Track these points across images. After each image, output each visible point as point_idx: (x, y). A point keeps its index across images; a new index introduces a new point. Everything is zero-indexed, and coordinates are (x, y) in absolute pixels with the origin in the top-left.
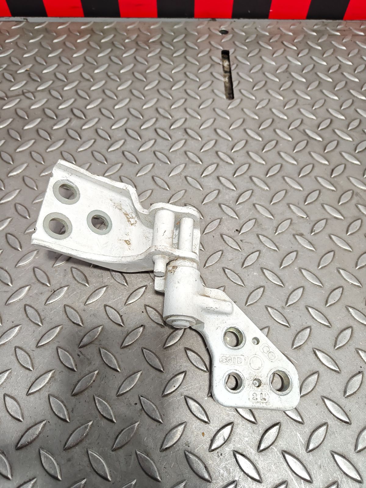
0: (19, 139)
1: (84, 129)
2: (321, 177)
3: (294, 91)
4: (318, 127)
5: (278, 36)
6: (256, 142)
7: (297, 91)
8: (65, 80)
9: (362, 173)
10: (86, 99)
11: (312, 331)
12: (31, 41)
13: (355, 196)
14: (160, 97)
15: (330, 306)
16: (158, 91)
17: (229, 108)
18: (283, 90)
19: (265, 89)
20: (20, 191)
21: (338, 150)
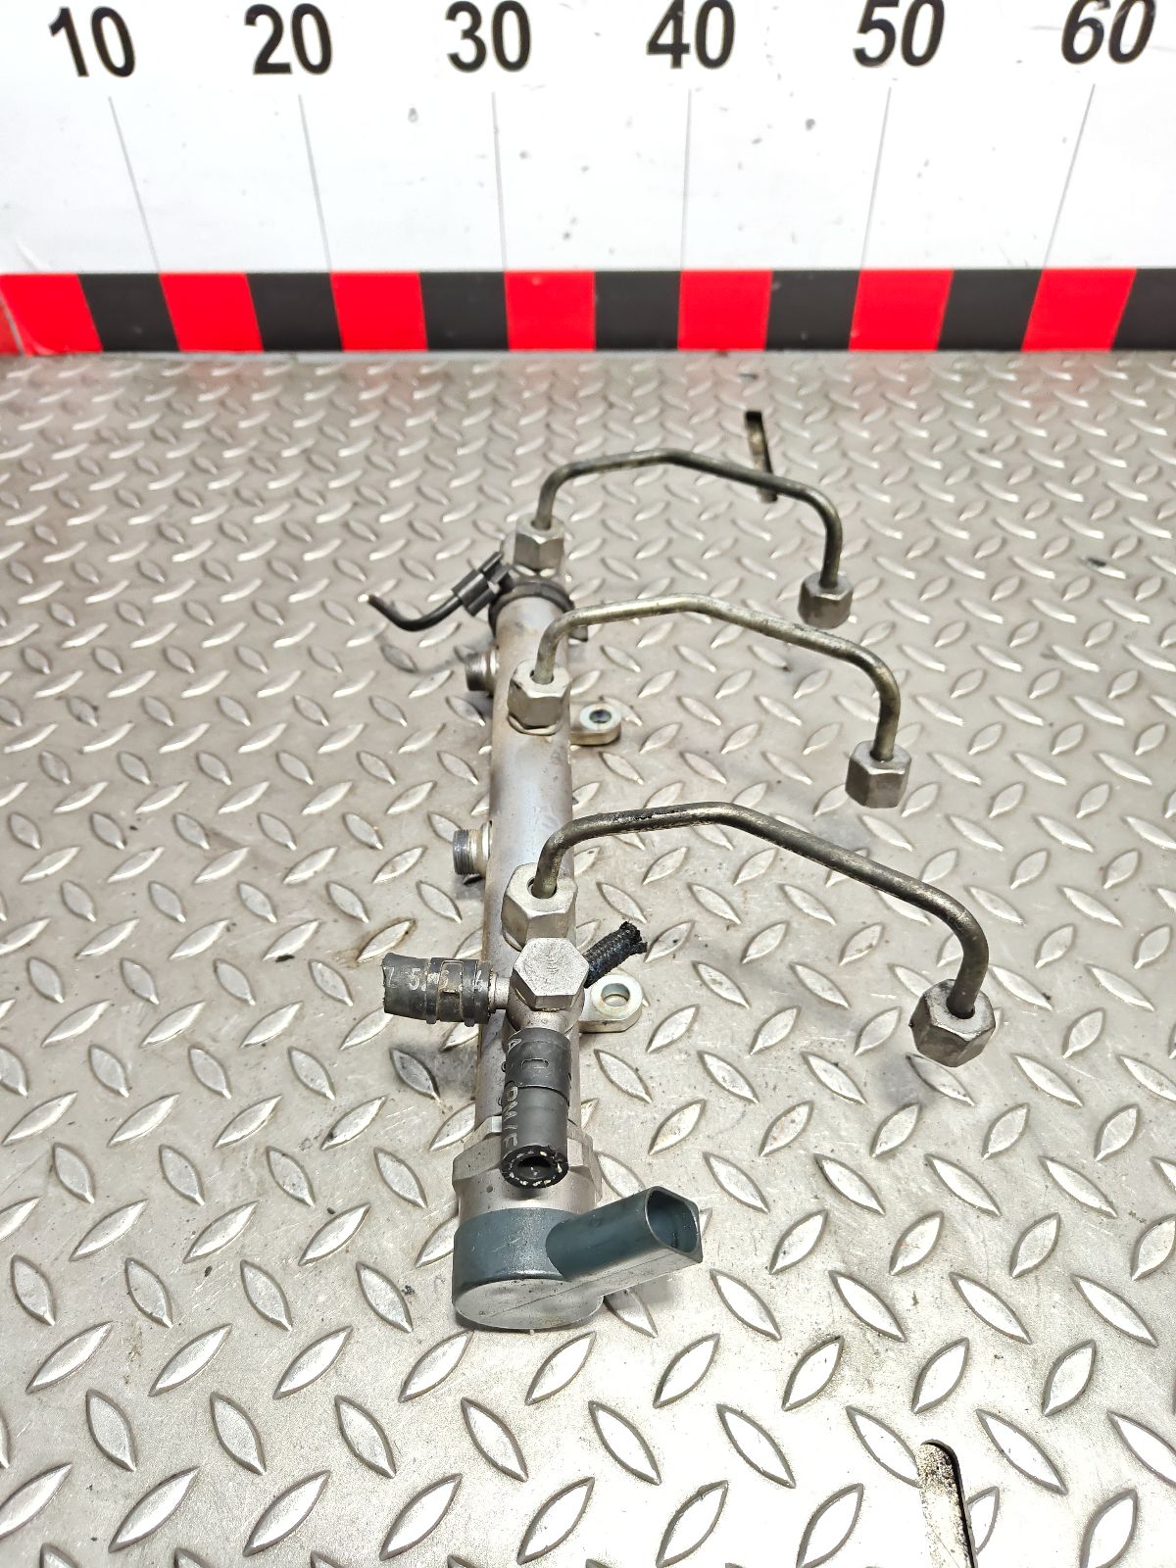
0: (294, 578)
1: (443, 560)
2: (988, 646)
3: (916, 487)
4: (975, 551)
5: (873, 383)
7: (923, 486)
8: (390, 467)
9: (1081, 637)
10: (438, 503)
12: (310, 397)
13: (1066, 683)
14: (609, 500)
15: (1020, 886)
17: (769, 517)
18: (891, 484)
19: (849, 481)
20: (303, 674)
21: (1025, 594)
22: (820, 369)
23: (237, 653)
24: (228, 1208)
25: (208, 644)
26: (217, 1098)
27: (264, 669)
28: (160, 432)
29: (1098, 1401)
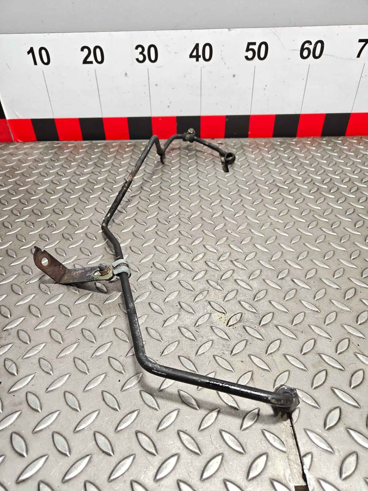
0: (91, 192)
2: (289, 204)
3: (268, 168)
4: (285, 183)
5: (255, 145)
6: (245, 190)
7: (270, 168)
8: (119, 166)
9: (316, 201)
11: (290, 271)
12: (96, 150)
13: (311, 211)
14: (181, 172)
16: (180, 170)
17: (226, 176)
18: (261, 167)
19: (249, 167)
21: (299, 192)
22: (240, 142)
23: (74, 209)
24: (70, 344)
25: (66, 208)
26: (67, 317)
27: (82, 213)
28: (53, 159)
29: (328, 384)
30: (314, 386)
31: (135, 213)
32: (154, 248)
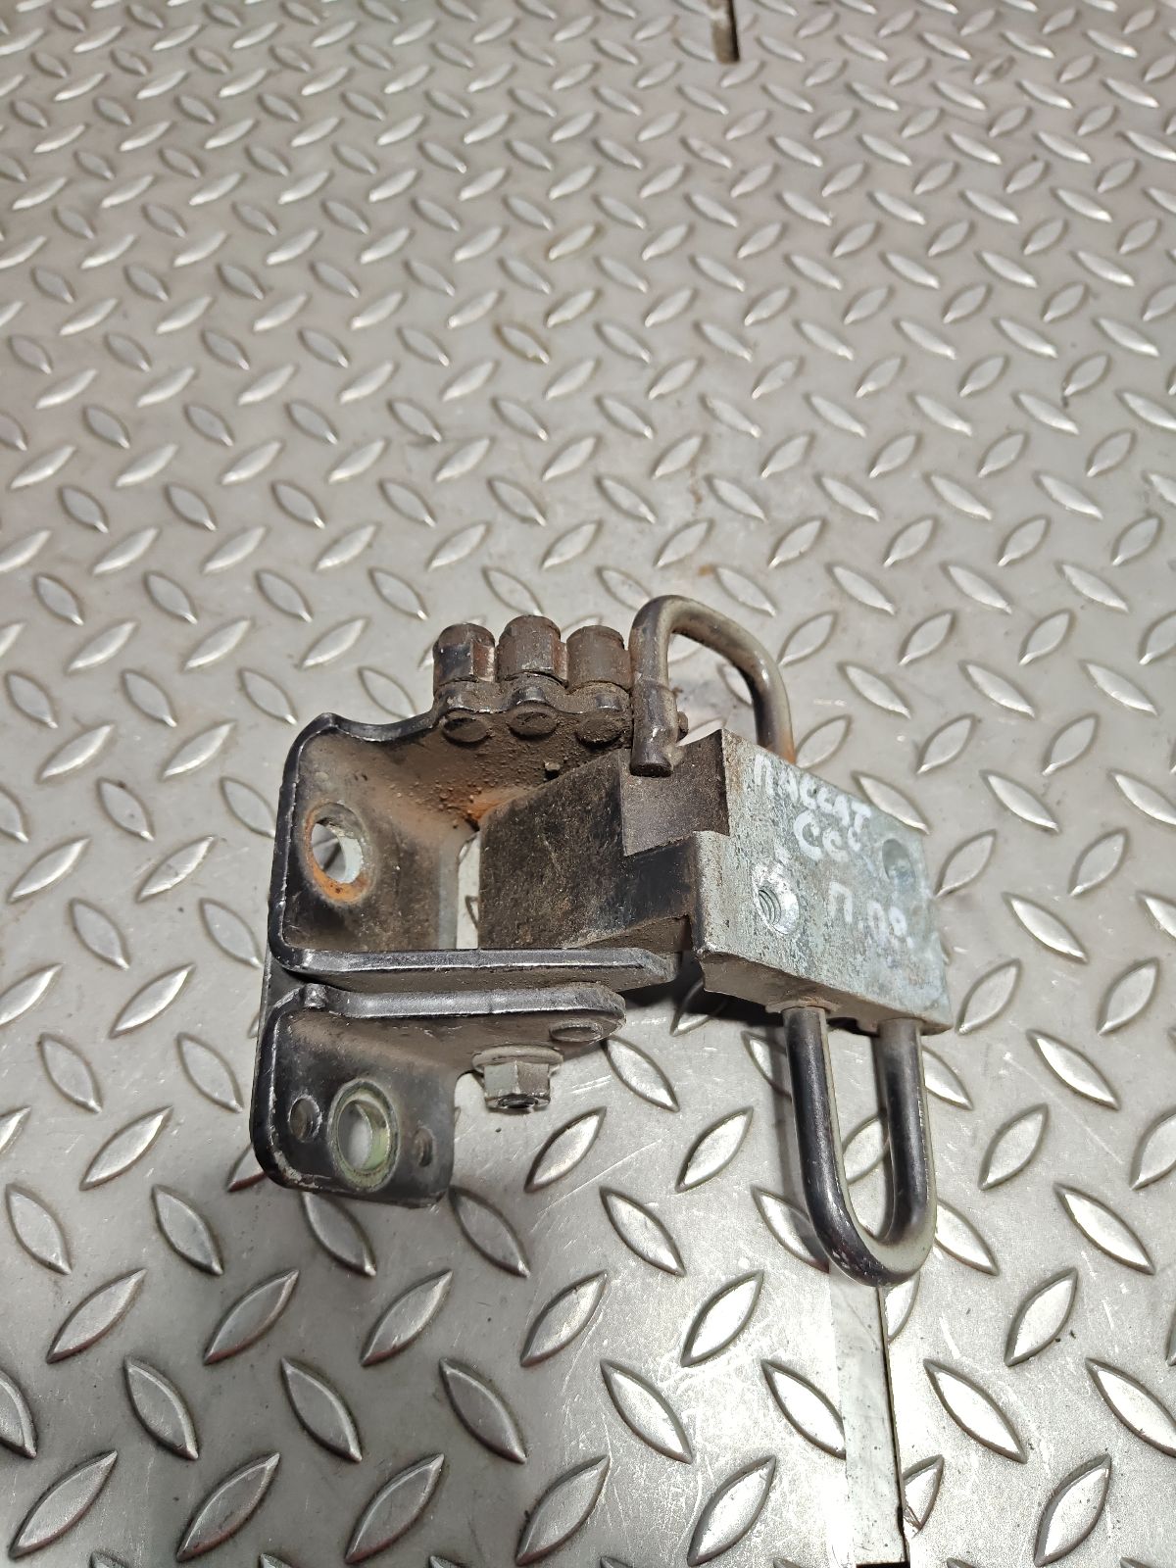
0: (108, 174)
1: (300, 147)
2: (996, 252)
3: (921, 39)
4: (990, 127)
6: (805, 171)
7: (931, 39)
8: (236, 22)
9: (1116, 240)
11: (958, 622)
13: (1091, 301)
14: (519, 60)
15: (1011, 563)
16: (514, 46)
17: (726, 83)
18: (886, 35)
19: (832, 33)
20: (119, 304)
21: (1049, 184)
23: (33, 276)
24: (25, 973)
27: (68, 297)
29: (1045, 1173)
30: (991, 1179)
31: (301, 299)
32: (377, 493)
